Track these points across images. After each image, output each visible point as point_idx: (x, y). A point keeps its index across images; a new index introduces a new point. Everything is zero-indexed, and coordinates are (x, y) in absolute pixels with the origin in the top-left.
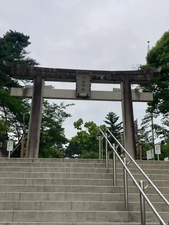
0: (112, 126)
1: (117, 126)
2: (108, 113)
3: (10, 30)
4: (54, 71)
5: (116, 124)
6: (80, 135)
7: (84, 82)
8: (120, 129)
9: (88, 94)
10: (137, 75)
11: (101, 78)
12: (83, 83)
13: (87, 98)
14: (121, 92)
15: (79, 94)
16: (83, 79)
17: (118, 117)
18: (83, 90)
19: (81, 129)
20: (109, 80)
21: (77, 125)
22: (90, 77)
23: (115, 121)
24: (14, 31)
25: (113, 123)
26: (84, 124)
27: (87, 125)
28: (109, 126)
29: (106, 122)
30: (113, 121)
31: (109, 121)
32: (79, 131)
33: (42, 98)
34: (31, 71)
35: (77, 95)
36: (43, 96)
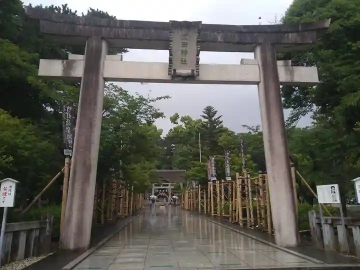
0: (210, 121)
1: (215, 120)
2: (205, 107)
3: (91, 9)
4: (124, 25)
5: (213, 118)
6: (177, 130)
7: (184, 45)
8: (218, 123)
9: (193, 71)
10: (288, 32)
11: (219, 39)
12: (184, 49)
13: (191, 78)
14: (257, 66)
15: (175, 70)
16: (182, 40)
17: (216, 111)
18: (184, 62)
19: (177, 123)
20: (234, 43)
21: (174, 120)
22: (197, 35)
23: (213, 116)
24: (96, 10)
25: (211, 117)
26: (180, 119)
27: (183, 120)
28: (206, 120)
29: (203, 116)
30: (211, 115)
31: (206, 115)
32: (176, 126)
33: (101, 80)
34: (79, 26)
35: (173, 72)
36: (103, 75)
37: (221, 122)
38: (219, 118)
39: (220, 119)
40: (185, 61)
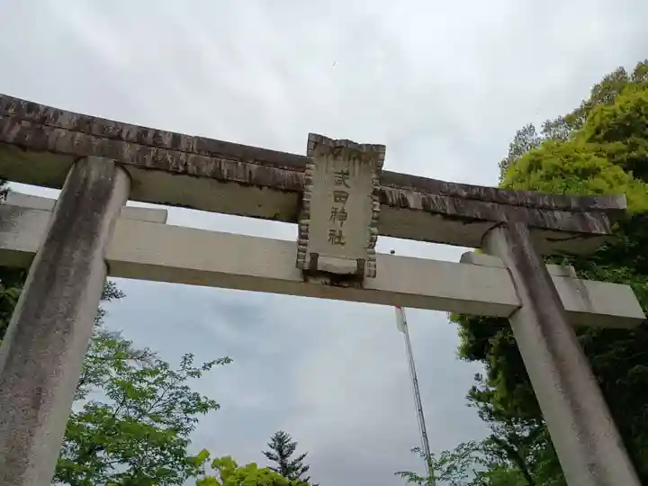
0: (284, 466)
1: (293, 464)
2: (274, 436)
4: (183, 146)
5: (290, 460)
7: (340, 197)
8: (299, 471)
9: (361, 263)
11: (412, 205)
12: (339, 206)
14: (506, 272)
15: (315, 257)
16: (338, 183)
17: (296, 443)
18: (336, 238)
19: (203, 473)
20: (445, 216)
22: (374, 176)
25: (283, 457)
26: (211, 462)
27: (216, 465)
28: (275, 464)
29: (268, 454)
30: (285, 452)
31: (275, 452)
32: (200, 477)
34: (56, 130)
35: (308, 259)
36: (104, 252)
37: (305, 469)
38: (301, 459)
39: (304, 463)
40: (340, 237)
